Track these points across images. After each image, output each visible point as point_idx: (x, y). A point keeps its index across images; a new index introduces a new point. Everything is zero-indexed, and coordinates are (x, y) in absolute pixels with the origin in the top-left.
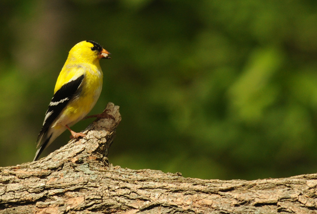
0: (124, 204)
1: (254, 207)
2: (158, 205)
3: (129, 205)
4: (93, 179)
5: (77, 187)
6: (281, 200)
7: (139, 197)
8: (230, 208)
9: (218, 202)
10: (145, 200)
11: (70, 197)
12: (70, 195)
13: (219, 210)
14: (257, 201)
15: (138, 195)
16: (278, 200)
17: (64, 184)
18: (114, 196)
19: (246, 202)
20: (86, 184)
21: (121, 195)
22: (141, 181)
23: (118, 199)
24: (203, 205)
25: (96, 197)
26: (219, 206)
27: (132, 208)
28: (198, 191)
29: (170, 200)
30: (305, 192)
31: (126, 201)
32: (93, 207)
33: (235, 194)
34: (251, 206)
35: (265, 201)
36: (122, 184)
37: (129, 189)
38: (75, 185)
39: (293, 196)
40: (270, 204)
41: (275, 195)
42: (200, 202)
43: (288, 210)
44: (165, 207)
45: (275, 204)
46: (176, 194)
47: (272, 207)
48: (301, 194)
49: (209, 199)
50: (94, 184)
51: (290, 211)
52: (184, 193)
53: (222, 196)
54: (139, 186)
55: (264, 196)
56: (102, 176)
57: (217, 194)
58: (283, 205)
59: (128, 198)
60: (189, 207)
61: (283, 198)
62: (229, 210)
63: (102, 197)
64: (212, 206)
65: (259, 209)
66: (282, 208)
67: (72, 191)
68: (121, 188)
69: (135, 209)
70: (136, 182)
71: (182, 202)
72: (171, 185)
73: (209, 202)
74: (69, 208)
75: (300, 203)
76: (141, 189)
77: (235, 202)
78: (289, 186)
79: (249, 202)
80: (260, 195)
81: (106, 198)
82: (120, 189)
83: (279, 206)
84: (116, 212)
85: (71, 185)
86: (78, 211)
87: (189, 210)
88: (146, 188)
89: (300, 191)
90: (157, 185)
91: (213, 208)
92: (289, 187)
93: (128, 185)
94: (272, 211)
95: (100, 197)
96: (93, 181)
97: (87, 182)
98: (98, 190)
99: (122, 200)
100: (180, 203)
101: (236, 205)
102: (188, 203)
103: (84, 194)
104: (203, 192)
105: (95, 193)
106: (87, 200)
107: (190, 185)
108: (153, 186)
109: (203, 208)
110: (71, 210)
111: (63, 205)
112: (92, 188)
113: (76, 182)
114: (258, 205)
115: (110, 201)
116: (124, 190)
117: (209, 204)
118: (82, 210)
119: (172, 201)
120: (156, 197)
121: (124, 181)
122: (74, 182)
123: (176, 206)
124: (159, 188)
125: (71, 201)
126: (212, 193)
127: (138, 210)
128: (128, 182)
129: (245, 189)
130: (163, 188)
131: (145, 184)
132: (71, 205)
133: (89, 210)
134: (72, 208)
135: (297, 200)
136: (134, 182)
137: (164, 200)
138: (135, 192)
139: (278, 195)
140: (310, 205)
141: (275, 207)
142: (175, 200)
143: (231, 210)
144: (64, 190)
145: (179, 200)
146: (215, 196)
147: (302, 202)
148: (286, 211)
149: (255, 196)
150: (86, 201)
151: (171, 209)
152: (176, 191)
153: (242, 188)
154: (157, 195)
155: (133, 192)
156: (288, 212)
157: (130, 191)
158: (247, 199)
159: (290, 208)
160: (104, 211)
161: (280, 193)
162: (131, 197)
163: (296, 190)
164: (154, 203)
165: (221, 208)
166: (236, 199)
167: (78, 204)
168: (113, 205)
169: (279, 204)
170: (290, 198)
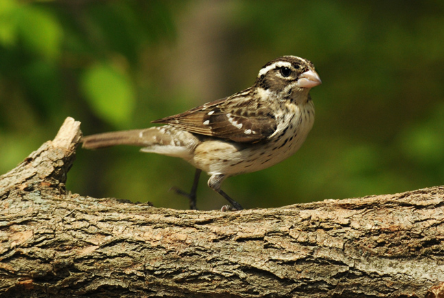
0: (80, 239)
1: (237, 243)
2: (122, 241)
3: (87, 241)
4: (45, 209)
5: (24, 219)
6: (268, 234)
7: (99, 231)
8: (207, 244)
9: (193, 237)
10: (107, 235)
11: (16, 232)
12: (16, 229)
13: (195, 246)
14: (240, 235)
15: (99, 229)
16: (265, 235)
17: (9, 216)
18: (69, 230)
19: (227, 236)
20: (35, 215)
21: (78, 229)
22: (103, 211)
23: (74, 233)
24: (175, 241)
25: (47, 231)
26: (195, 241)
27: (90, 244)
28: (170, 224)
29: (136, 234)
30: (297, 224)
31: (84, 236)
32: (44, 243)
33: (214, 228)
34: (232, 242)
35: (249, 235)
36: (79, 216)
37: (88, 221)
38: (22, 217)
39: (282, 229)
40: (256, 239)
41: (261, 228)
42: (172, 237)
43: (276, 246)
44: (130, 243)
45: (261, 239)
46: (144, 228)
47: (257, 242)
48: (292, 227)
49: (182, 234)
50: (45, 216)
51: (278, 247)
52: (153, 226)
53: (198, 229)
54: (100, 218)
55: (248, 230)
56: (55, 206)
57: (193, 227)
58: (271, 240)
59: (86, 233)
60: (159, 243)
61: (271, 232)
62: (206, 246)
63: (55, 231)
64: (186, 242)
65: (243, 245)
66: (269, 244)
67: (18, 224)
68: (78, 220)
69: (94, 245)
70: (96, 213)
71: (151, 236)
72: (138, 217)
73: (182, 237)
74: (14, 244)
75: (291, 237)
76: (102, 221)
77: (213, 237)
78: (279, 218)
79: (231, 237)
80: (244, 228)
81: (59, 232)
82: (77, 222)
83: (266, 241)
84: (71, 249)
85: (18, 217)
86: (25, 247)
87: (159, 247)
88: (109, 220)
89: (291, 224)
90: (122, 216)
91: (187, 244)
93: (87, 217)
94: (258, 248)
95: (52, 232)
96: (45, 212)
97: (38, 213)
98: (50, 222)
99: (79, 234)
100: (149, 239)
101: (215, 241)
102: (158, 238)
103: (33, 227)
104: (176, 225)
105: (46, 227)
106: (36, 234)
107: (162, 217)
108: (116, 218)
109: (176, 244)
110: (17, 246)
111: (6, 241)
112: (42, 221)
113: (24, 213)
114: (241, 240)
115: (65, 236)
116: (81, 223)
117: (182, 239)
118: (30, 247)
119: (139, 236)
120: (119, 231)
121: (82, 212)
122: (21, 214)
123: (144, 242)
124: (124, 220)
125: (16, 236)
126: (187, 226)
127: (98, 247)
128: (86, 213)
129: (226, 221)
130: (128, 220)
131: (107, 216)
132: (16, 241)
133: (39, 247)
134: (18, 244)
135: (288, 234)
136: (93, 213)
137: (129, 235)
138: (95, 226)
139: (265, 229)
140: (302, 239)
141: (261, 242)
142: (142, 234)
143: (208, 247)
144: (9, 223)
145: (146, 234)
146: (191, 230)
147: (293, 236)
148: (274, 248)
149: (237, 229)
150: (35, 236)
151: (137, 246)
152: (144, 224)
153: (223, 220)
154: (121, 228)
155: (92, 225)
156: (276, 248)
157: (88, 224)
158: (228, 233)
159: (279, 243)
160: (57, 248)
161: (267, 225)
162: (90, 231)
163: (286, 222)
164: (117, 238)
165: (196, 245)
166: (215, 233)
167: (26, 239)
168: (68, 241)
169: (266, 238)
170: (279, 232)
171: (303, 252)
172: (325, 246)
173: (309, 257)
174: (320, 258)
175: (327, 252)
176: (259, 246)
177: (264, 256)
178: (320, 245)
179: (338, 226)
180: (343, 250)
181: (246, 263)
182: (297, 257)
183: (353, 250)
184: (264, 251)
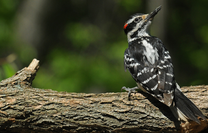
0: (36, 102)
1: (101, 104)
2: (53, 103)
3: (38, 103)
4: (22, 91)
5: (13, 94)
6: (114, 101)
7: (44, 99)
8: (88, 105)
9: (83, 102)
10: (47, 101)
11: (9, 99)
12: (9, 98)
13: (83, 105)
14: (102, 101)
15: (43, 98)
16: (113, 101)
17: (6, 93)
18: (31, 99)
19: (97, 102)
20: (17, 93)
21: (35, 98)
22: (45, 93)
23: (33, 100)
24: (75, 103)
25: (22, 99)
26: (83, 103)
28: (73, 97)
29: (59, 101)
30: (126, 98)
31: (37, 101)
32: (20, 103)
33: (91, 98)
34: (99, 104)
35: (106, 101)
36: (35, 94)
37: (39, 96)
38: (12, 93)
40: (109, 103)
41: (111, 99)
42: (74, 102)
43: (117, 106)
44: (56, 104)
45: (111, 103)
46: (62, 99)
48: (124, 99)
49: (78, 101)
50: (22, 93)
51: (118, 106)
52: (66, 98)
53: (85, 99)
55: (106, 99)
56: (26, 90)
57: (83, 98)
58: (115, 104)
59: (38, 100)
60: (68, 104)
61: (115, 100)
62: (88, 106)
63: (25, 99)
64: (80, 104)
65: (103, 105)
66: (114, 105)
67: (10, 96)
68: (35, 95)
69: (41, 105)
70: (43, 93)
71: (65, 102)
72: (60, 95)
74: (8, 103)
75: (124, 103)
76: (45, 96)
77: (91, 102)
79: (98, 102)
80: (104, 99)
81: (27, 99)
82: (35, 96)
83: (113, 104)
84: (31, 106)
85: (10, 93)
86: (12, 105)
87: (68, 106)
88: (48, 96)
89: (124, 97)
90: (53, 94)
91: (80, 105)
92: (119, 95)
94: (109, 106)
95: (24, 99)
96: (21, 92)
97: (18, 92)
98: (23, 96)
99: (35, 100)
100: (64, 102)
101: (91, 103)
102: (68, 102)
103: (16, 97)
104: (76, 98)
105: (22, 97)
106: (17, 100)
107: (70, 95)
108: (51, 95)
109: (75, 105)
111: (5, 102)
112: (20, 95)
114: (102, 103)
115: (29, 101)
116: (36, 96)
117: (78, 103)
118: (15, 105)
119: (60, 101)
120: (52, 99)
121: (37, 93)
122: (12, 92)
123: (62, 104)
124: (54, 96)
126: (80, 98)
127: (43, 105)
128: (39, 93)
129: (97, 96)
130: (56, 96)
131: (47, 94)
132: (9, 102)
133: (18, 105)
134: (9, 104)
135: (122, 101)
136: (42, 93)
137: (56, 101)
138: (42, 97)
139: (113, 99)
140: (128, 103)
141: (111, 104)
142: (61, 101)
143: (89, 106)
144: (6, 95)
145: (63, 101)
146: (82, 99)
147: (124, 102)
148: (116, 106)
149: (101, 99)
150: (17, 101)
151: (59, 105)
152: (62, 97)
153: (96, 96)
154: (53, 98)
155: (41, 97)
156: (117, 107)
157: (39, 97)
158: (97, 100)
159: (118, 105)
160: (25, 106)
161: (114, 98)
162: (40, 99)
163: (122, 97)
164: (51, 102)
165: (84, 105)
166: (92, 100)
167: (13, 102)
168: (30, 103)
169: (113, 103)
170: (119, 100)
171: (128, 108)
172: (137, 106)
173: (130, 110)
174: (135, 111)
175: (138, 109)
176: (110, 105)
177: (112, 110)
178: (136, 106)
179: (143, 99)
180: (145, 108)
181: (104, 112)
182: (126, 110)
183: (149, 108)
184: (112, 108)
